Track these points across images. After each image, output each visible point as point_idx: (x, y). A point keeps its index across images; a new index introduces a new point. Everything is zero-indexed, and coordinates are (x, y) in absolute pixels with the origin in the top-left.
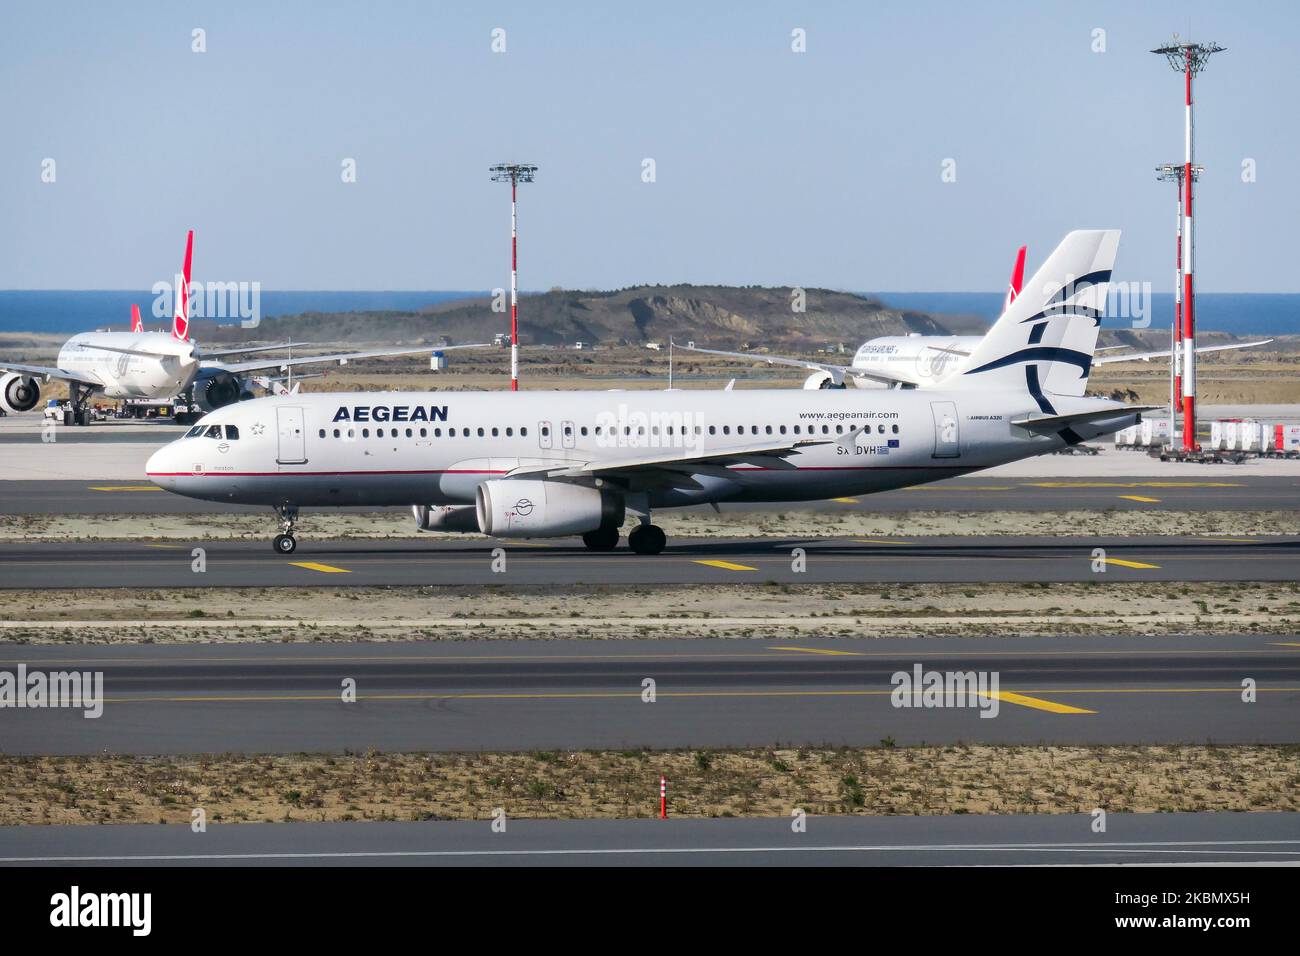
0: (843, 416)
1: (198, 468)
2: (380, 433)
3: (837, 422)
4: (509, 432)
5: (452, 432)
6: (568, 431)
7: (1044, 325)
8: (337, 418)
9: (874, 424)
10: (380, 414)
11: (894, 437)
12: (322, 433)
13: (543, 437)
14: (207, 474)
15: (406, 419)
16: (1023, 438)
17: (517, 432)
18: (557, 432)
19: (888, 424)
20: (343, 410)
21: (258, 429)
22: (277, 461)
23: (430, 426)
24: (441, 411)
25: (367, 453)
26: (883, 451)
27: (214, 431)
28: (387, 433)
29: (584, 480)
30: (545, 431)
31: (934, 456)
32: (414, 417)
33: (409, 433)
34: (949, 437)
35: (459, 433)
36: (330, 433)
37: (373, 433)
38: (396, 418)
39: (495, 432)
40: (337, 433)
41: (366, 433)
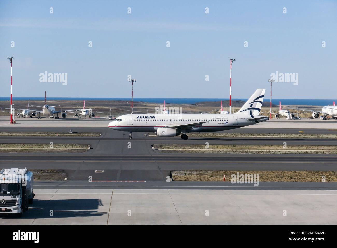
0: (219, 118)
1: (116, 125)
2: (144, 120)
3: (218, 119)
5: (156, 120)
6: (174, 120)
7: (253, 104)
9: (224, 119)
10: (144, 117)
11: (227, 121)
12: (135, 120)
16: (249, 122)
17: (166, 120)
18: (172, 120)
19: (226, 119)
20: (139, 116)
21: (125, 119)
22: (128, 125)
23: (152, 119)
24: (154, 117)
25: (142, 123)
26: (225, 124)
27: (118, 120)
28: (145, 120)
29: (174, 128)
30: (171, 120)
31: (234, 125)
33: (149, 120)
34: (236, 122)
35: (157, 120)
36: (136, 120)
37: (143, 120)
38: (147, 118)
39: (163, 120)
40: (137, 120)
41: (142, 120)
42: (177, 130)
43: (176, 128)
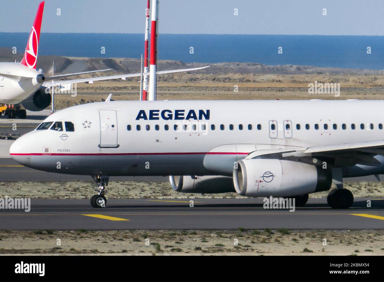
1: (47, 150)
2: (166, 127)
4: (250, 127)
5: (213, 127)
6: (288, 126)
8: (138, 118)
10: (166, 115)
12: (129, 128)
13: (272, 131)
14: (52, 154)
15: (183, 118)
17: (255, 127)
18: (280, 127)
20: (142, 112)
21: (87, 124)
22: (99, 146)
24: (206, 113)
25: (158, 141)
27: (58, 126)
28: (171, 127)
29: (306, 159)
30: (273, 127)
32: (189, 117)
35: (218, 127)
36: (134, 128)
37: (162, 127)
38: (177, 118)
39: (241, 127)
40: (138, 128)
41: (157, 127)
42: (319, 168)
43: (315, 161)
